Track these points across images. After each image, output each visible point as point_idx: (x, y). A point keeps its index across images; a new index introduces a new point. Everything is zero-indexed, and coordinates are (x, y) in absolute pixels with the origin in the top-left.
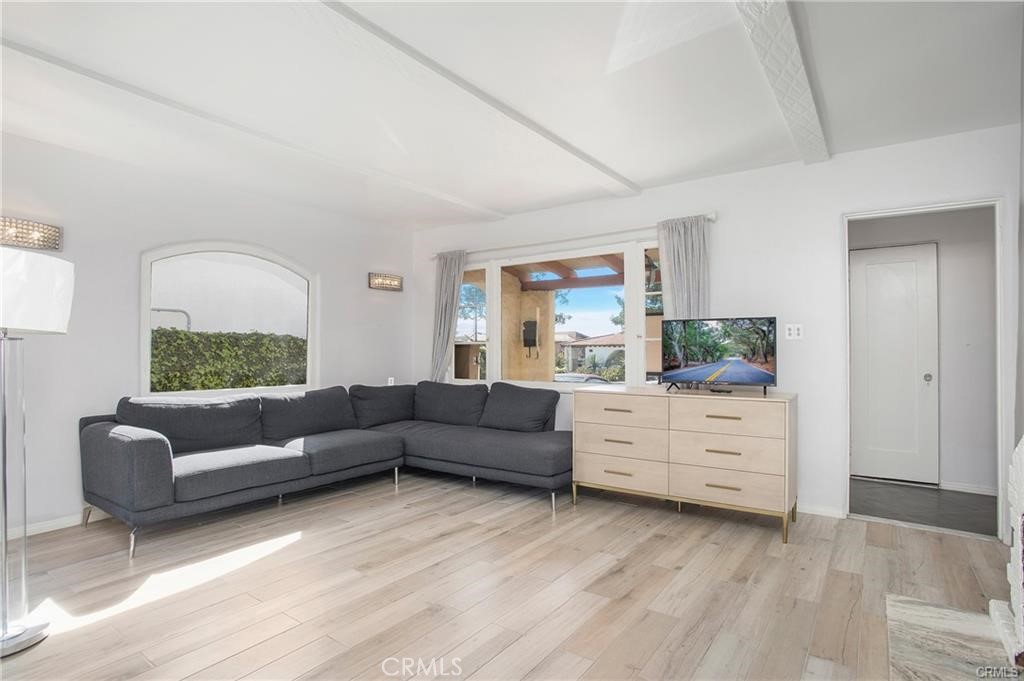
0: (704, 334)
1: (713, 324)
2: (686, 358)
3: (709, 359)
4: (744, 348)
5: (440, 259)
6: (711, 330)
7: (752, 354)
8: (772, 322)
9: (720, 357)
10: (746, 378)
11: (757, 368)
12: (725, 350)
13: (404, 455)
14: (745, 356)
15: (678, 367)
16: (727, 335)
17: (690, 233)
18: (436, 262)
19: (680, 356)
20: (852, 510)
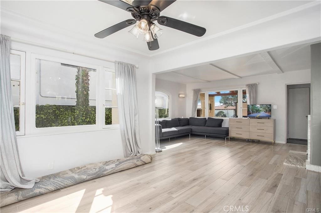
0: (256, 107)
1: (258, 106)
2: (252, 112)
3: (257, 112)
4: (264, 110)
5: (194, 91)
6: (258, 107)
7: (266, 111)
8: (270, 105)
9: (259, 112)
10: (265, 116)
11: (267, 114)
12: (261, 110)
13: (192, 132)
14: (265, 112)
15: (251, 114)
16: (261, 108)
17: (253, 87)
18: (193, 91)
19: (251, 112)
20: (287, 142)
